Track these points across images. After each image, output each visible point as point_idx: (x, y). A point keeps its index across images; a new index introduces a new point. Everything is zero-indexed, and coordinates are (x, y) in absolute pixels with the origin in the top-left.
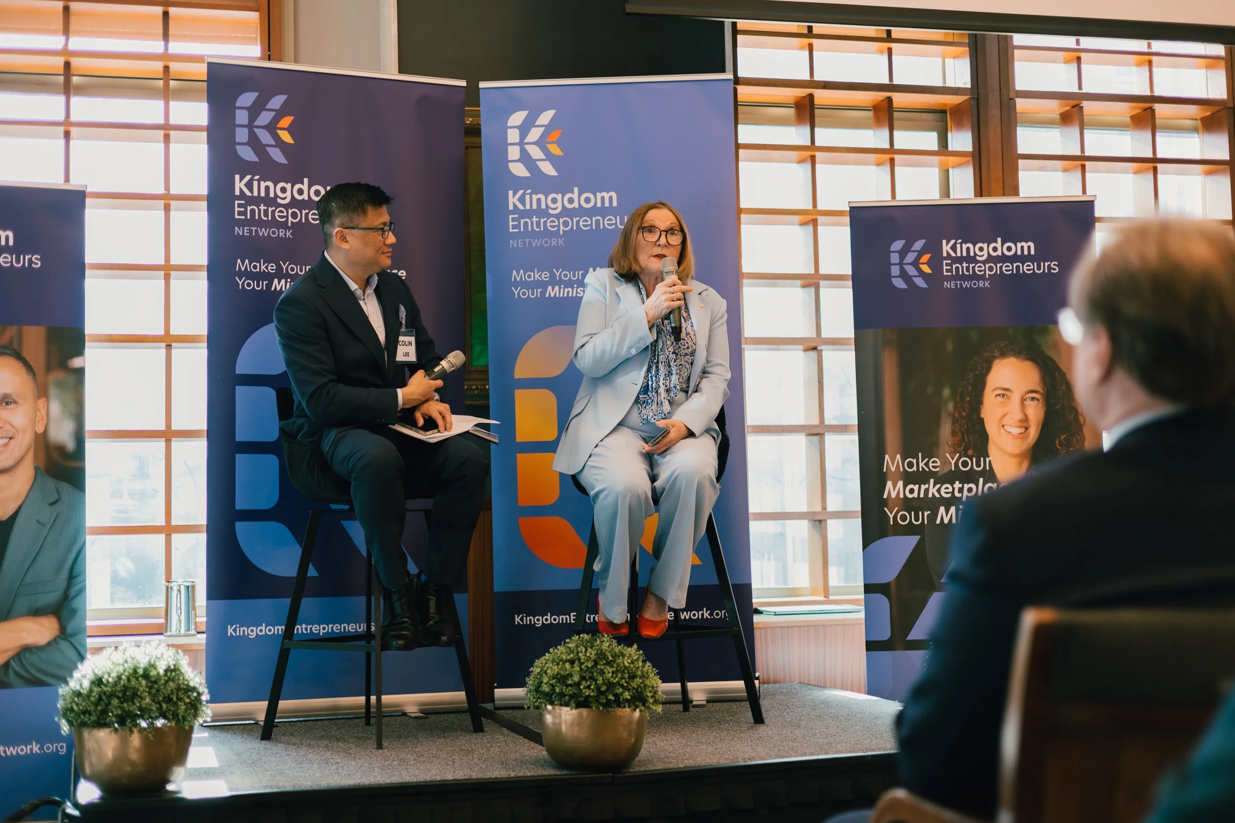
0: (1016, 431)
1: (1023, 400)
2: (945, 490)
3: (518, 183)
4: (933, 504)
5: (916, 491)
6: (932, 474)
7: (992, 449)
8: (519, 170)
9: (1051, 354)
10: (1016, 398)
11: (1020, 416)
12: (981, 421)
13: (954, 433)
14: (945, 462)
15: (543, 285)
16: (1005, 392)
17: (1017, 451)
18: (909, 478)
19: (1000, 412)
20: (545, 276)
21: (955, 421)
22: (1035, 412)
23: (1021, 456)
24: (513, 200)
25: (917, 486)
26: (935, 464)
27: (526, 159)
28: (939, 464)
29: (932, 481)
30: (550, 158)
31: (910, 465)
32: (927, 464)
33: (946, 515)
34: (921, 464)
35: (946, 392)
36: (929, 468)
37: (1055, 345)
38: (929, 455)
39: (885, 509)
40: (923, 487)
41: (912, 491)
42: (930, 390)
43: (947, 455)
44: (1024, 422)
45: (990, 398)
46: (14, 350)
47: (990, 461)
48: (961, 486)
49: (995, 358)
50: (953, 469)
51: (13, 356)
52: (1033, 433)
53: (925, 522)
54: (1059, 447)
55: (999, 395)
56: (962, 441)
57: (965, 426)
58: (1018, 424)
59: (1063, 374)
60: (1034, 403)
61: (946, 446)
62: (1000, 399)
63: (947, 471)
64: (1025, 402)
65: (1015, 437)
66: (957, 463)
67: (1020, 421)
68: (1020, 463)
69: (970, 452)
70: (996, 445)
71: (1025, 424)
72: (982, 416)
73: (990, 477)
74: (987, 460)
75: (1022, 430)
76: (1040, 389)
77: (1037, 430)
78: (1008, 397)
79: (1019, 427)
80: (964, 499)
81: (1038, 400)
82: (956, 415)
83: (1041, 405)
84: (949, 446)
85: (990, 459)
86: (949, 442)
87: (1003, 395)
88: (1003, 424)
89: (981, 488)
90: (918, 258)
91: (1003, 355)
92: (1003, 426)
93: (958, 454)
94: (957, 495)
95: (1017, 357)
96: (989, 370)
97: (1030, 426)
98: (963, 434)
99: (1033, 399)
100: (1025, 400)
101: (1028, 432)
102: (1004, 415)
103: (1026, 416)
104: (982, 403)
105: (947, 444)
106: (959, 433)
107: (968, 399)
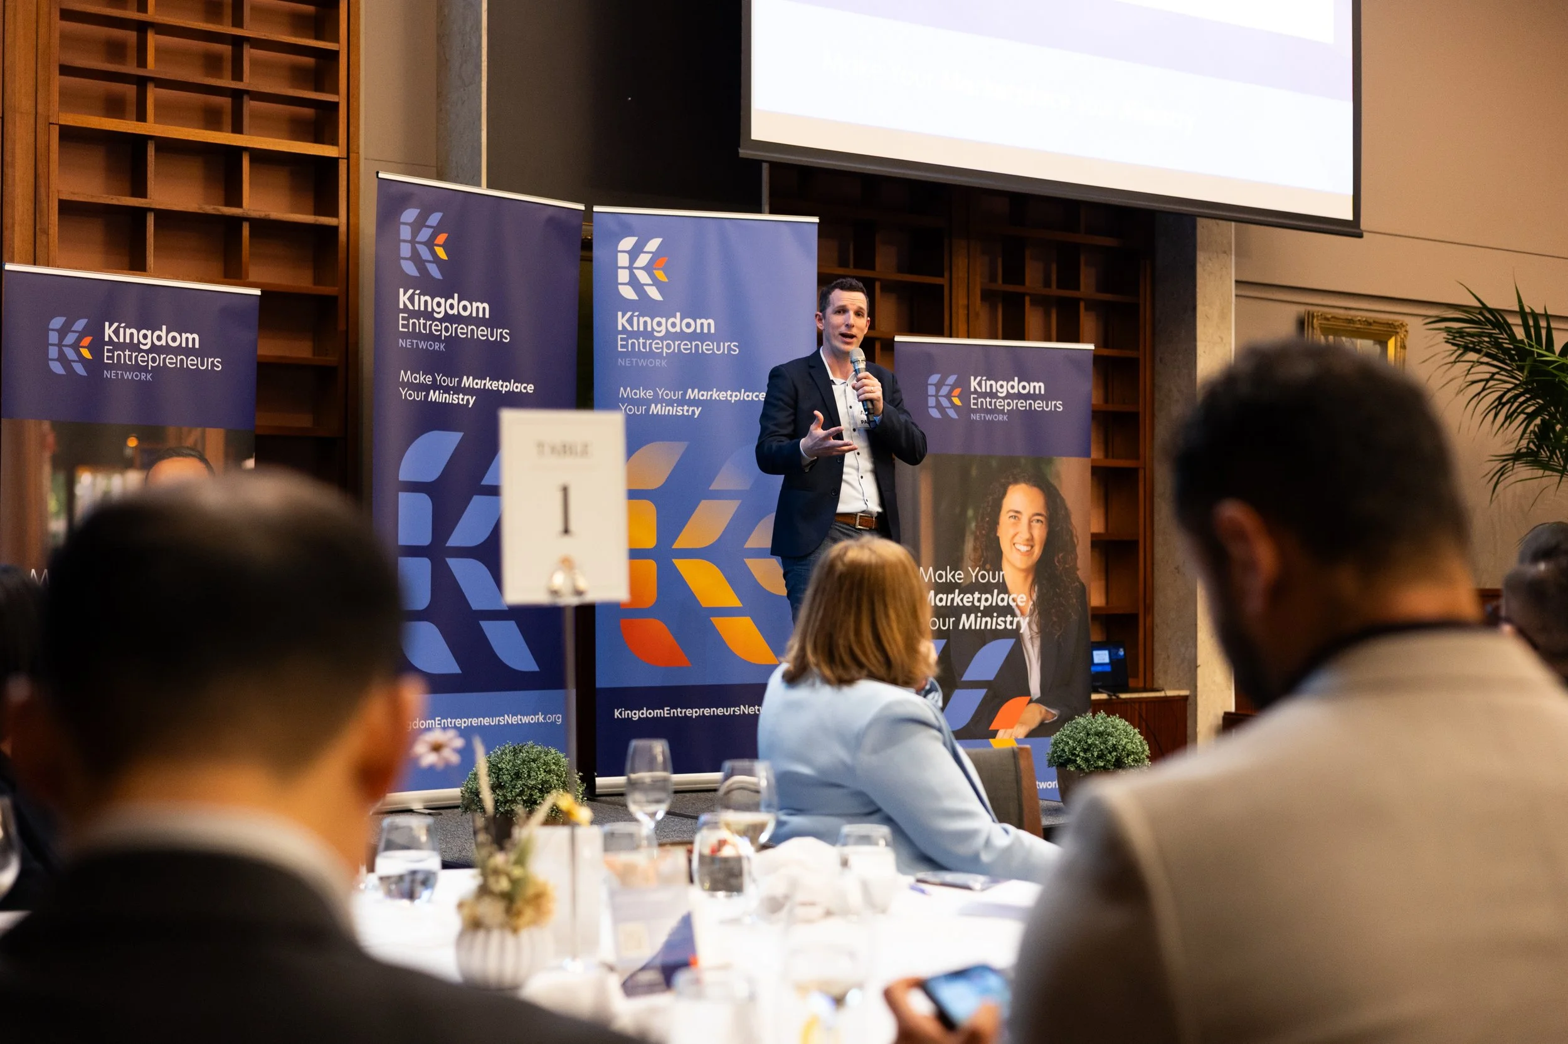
0: (1024, 549)
1: (1030, 522)
2: (967, 600)
3: (627, 305)
4: (955, 612)
5: (945, 600)
7: (1005, 565)
8: (628, 293)
9: (1055, 482)
10: (1024, 520)
11: (1026, 536)
12: (998, 539)
13: (975, 549)
14: (968, 574)
16: (1016, 515)
17: (1023, 566)
18: (939, 588)
19: (1012, 532)
20: (649, 394)
21: (976, 539)
22: (1039, 532)
23: (1027, 571)
24: (622, 321)
25: (945, 595)
26: (959, 577)
27: (634, 282)
28: (962, 576)
29: (957, 591)
30: (656, 283)
31: (940, 576)
32: (953, 576)
33: (967, 622)
34: (948, 576)
35: (970, 513)
36: (955, 580)
37: (1058, 476)
38: (955, 568)
40: (950, 596)
41: (941, 600)
42: (958, 511)
43: (970, 568)
44: (1030, 542)
45: (1005, 519)
46: (198, 451)
47: (1003, 575)
48: (979, 596)
49: (1010, 483)
50: (974, 581)
51: (198, 458)
52: (1037, 551)
53: (951, 628)
54: (1057, 564)
55: (1012, 516)
56: (982, 556)
57: (984, 543)
58: (1026, 543)
59: (1062, 500)
60: (1039, 525)
61: (970, 561)
62: (1012, 520)
63: (968, 582)
64: (1032, 524)
65: (1023, 554)
66: (976, 576)
67: (1028, 540)
68: (1026, 578)
69: (988, 566)
70: (1008, 561)
71: (1031, 543)
72: (998, 534)
73: (1003, 588)
74: (1001, 573)
75: (1028, 548)
76: (1044, 513)
77: (1040, 548)
78: (1019, 519)
79: (1027, 545)
80: (982, 608)
81: (1042, 522)
82: (978, 533)
83: (1044, 526)
84: (972, 561)
85: (1003, 572)
86: (972, 557)
87: (1015, 517)
88: (1015, 541)
89: (995, 599)
90: (951, 391)
91: (1016, 481)
92: (1014, 544)
93: (978, 568)
94: (977, 604)
95: (1027, 484)
96: (1004, 494)
97: (1035, 545)
98: (982, 550)
99: (1038, 521)
100: (1032, 522)
101: (1033, 549)
102: (1016, 535)
103: (1032, 536)
104: (998, 523)
105: (970, 558)
106: (980, 549)
107: (987, 519)
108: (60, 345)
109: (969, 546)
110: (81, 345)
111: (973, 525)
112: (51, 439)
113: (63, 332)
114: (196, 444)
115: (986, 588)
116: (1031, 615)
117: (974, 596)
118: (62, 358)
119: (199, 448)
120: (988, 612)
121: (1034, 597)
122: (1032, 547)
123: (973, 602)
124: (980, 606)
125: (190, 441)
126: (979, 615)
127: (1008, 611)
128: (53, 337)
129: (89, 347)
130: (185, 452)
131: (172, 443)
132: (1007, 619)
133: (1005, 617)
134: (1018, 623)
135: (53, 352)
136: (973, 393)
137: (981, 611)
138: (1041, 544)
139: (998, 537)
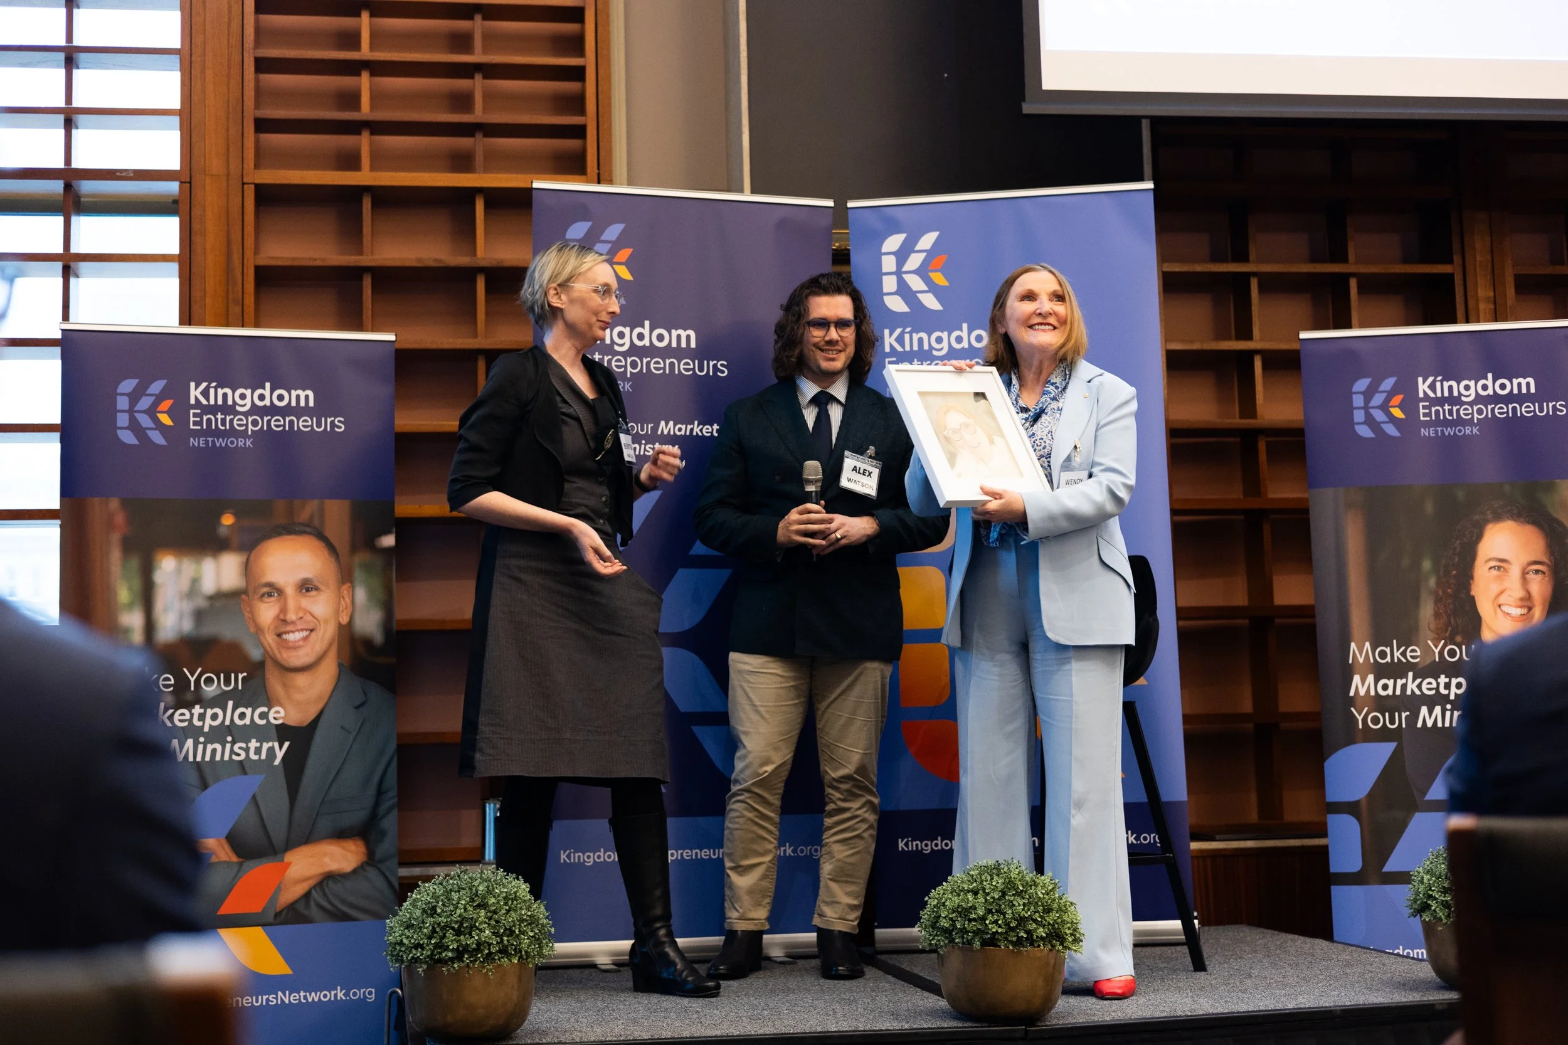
0: (1517, 612)
1: (1524, 573)
3: (895, 320)
5: (1391, 687)
6: (1410, 666)
8: (896, 304)
9: (1560, 515)
10: (1515, 571)
11: (1520, 593)
12: (1472, 600)
13: (1437, 615)
14: (1427, 650)
16: (1501, 565)
18: (1381, 671)
19: (1495, 588)
21: (1438, 601)
22: (1540, 588)
24: (889, 340)
25: (1392, 681)
26: (1414, 654)
27: (904, 290)
28: (1419, 653)
29: (1411, 674)
30: (933, 288)
31: (1383, 655)
32: (1404, 654)
34: (1396, 653)
35: (1427, 565)
36: (1406, 658)
37: (1564, 506)
38: (1405, 642)
39: (1353, 709)
40: (1400, 682)
41: (1385, 687)
42: (1406, 562)
43: (1429, 642)
44: (1527, 601)
45: (1482, 572)
46: (316, 528)
48: (1447, 680)
49: (1487, 522)
50: (1437, 660)
51: (315, 536)
52: (1539, 613)
53: (1404, 726)
55: (1494, 567)
56: (1449, 624)
57: (1451, 605)
58: (1520, 603)
60: (1539, 577)
61: (1428, 632)
62: (1494, 572)
63: (1428, 662)
64: (1527, 576)
65: (1516, 620)
66: (1441, 653)
67: (1522, 599)
69: (1459, 639)
70: (1491, 631)
71: (1529, 604)
72: (1473, 593)
75: (1524, 611)
76: (1545, 560)
77: (1542, 611)
78: (1506, 570)
79: (1521, 607)
80: (1452, 697)
81: (1543, 573)
82: (1440, 592)
83: (1547, 579)
84: (1433, 631)
86: (1433, 626)
87: (1499, 568)
88: (1500, 602)
90: (1388, 400)
91: (1498, 518)
92: (1500, 606)
93: (1443, 642)
94: (1443, 691)
95: (1515, 521)
96: (1480, 537)
97: (1534, 606)
98: (1449, 616)
99: (1537, 572)
100: (1528, 573)
101: (1531, 612)
102: (1502, 592)
103: (1529, 593)
104: (1471, 577)
105: (1429, 628)
106: (1444, 615)
107: (1455, 572)
108: (131, 412)
109: (1427, 611)
110: (159, 409)
111: (1432, 582)
112: (120, 519)
113: (135, 396)
114: (312, 517)
115: (1457, 670)
117: (1439, 680)
118: (135, 427)
119: (316, 523)
120: (1462, 703)
122: (1530, 609)
123: (1437, 689)
125: (304, 516)
126: (1449, 706)
128: (123, 403)
129: (169, 412)
130: (297, 529)
135: (123, 420)
136: (1422, 400)
137: (1451, 702)
138: (1543, 605)
139: (1473, 598)
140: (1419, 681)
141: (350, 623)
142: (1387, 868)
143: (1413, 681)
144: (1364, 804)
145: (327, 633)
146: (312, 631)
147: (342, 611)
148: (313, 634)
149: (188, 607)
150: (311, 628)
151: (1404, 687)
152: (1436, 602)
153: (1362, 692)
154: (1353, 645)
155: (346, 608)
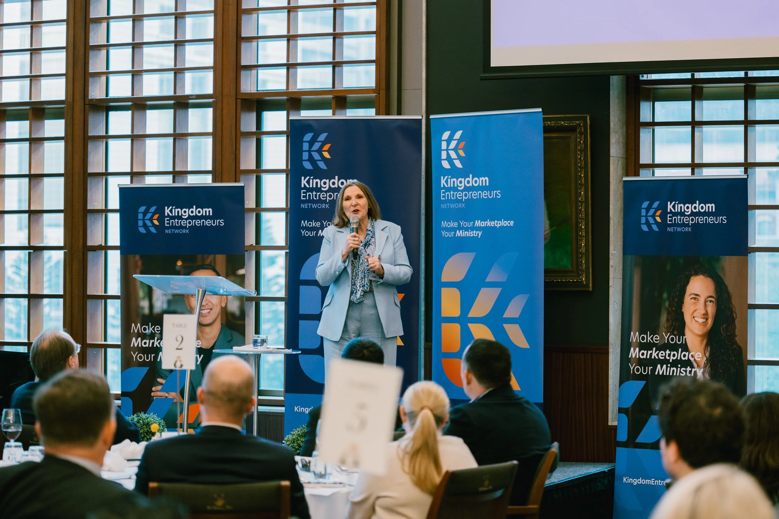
0: (701, 320)
1: (706, 302)
2: (661, 355)
3: (445, 172)
4: (654, 362)
5: (645, 354)
6: (654, 345)
7: (687, 332)
8: (446, 165)
9: (721, 274)
10: (702, 300)
11: (703, 312)
12: (682, 314)
13: (668, 320)
14: (662, 338)
15: (454, 229)
16: (696, 297)
17: (700, 333)
18: (644, 346)
19: (692, 308)
20: (456, 225)
21: (669, 313)
22: (711, 309)
23: (702, 336)
24: (443, 182)
25: (646, 351)
26: (656, 339)
28: (659, 339)
29: (654, 349)
30: (459, 157)
31: (643, 339)
32: (652, 339)
33: (660, 370)
34: (649, 338)
35: (665, 295)
36: (653, 341)
37: (723, 269)
38: (653, 333)
39: (629, 364)
40: (649, 352)
41: (643, 354)
42: (656, 294)
43: (664, 333)
45: (688, 300)
46: (212, 266)
47: (685, 338)
48: (669, 352)
49: (692, 275)
50: (666, 342)
51: (212, 270)
52: (710, 322)
53: (650, 374)
54: (722, 332)
55: (693, 298)
56: (672, 325)
57: (674, 316)
58: (703, 317)
59: (726, 287)
60: (711, 304)
61: (663, 328)
62: (693, 300)
63: (663, 343)
64: (707, 303)
65: (700, 324)
66: (668, 339)
67: (704, 315)
68: (702, 341)
69: (675, 332)
70: (690, 329)
71: (706, 317)
72: (683, 310)
73: (685, 348)
74: (684, 337)
75: (704, 320)
76: (715, 296)
77: (712, 321)
78: (698, 300)
79: (703, 318)
80: (671, 361)
81: (713, 302)
82: (670, 309)
83: (714, 305)
84: (665, 328)
85: (685, 337)
86: (666, 326)
87: (695, 298)
88: (694, 316)
89: (680, 355)
90: (655, 212)
91: (696, 274)
92: (694, 317)
93: (669, 333)
94: (668, 358)
95: (704, 276)
96: (688, 282)
97: (709, 318)
98: (672, 321)
99: (711, 301)
100: (707, 302)
101: (707, 321)
102: (695, 311)
103: (707, 312)
104: (683, 303)
105: (664, 327)
106: (671, 321)
107: (676, 300)
108: (143, 220)
109: (664, 318)
110: (153, 218)
111: (667, 304)
112: (140, 263)
113: (145, 213)
114: (211, 262)
115: (674, 348)
116: (705, 367)
117: (666, 352)
118: (145, 226)
119: (213, 265)
120: (675, 364)
121: (708, 354)
122: (707, 319)
123: (665, 356)
124: (669, 360)
125: (208, 261)
126: (669, 365)
127: (688, 363)
128: (140, 216)
129: (157, 219)
130: (205, 267)
131: (199, 263)
132: (687, 369)
133: (686, 368)
134: (695, 372)
135: (140, 223)
136: (669, 213)
137: (670, 363)
138: (712, 317)
139: (683, 313)
140: (658, 352)
141: (226, 306)
142: (638, 440)
143: (655, 352)
144: (630, 409)
145: (217, 310)
146: (211, 309)
147: (223, 302)
148: (212, 311)
149: (165, 299)
150: (211, 308)
151: (651, 354)
152: (668, 314)
153: (634, 356)
154: (632, 333)
155: (224, 300)
